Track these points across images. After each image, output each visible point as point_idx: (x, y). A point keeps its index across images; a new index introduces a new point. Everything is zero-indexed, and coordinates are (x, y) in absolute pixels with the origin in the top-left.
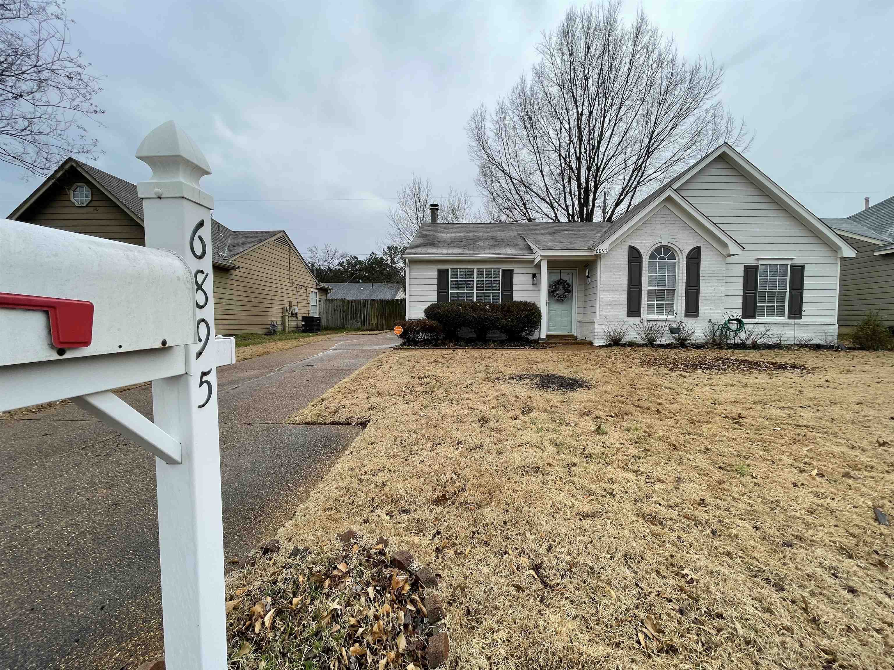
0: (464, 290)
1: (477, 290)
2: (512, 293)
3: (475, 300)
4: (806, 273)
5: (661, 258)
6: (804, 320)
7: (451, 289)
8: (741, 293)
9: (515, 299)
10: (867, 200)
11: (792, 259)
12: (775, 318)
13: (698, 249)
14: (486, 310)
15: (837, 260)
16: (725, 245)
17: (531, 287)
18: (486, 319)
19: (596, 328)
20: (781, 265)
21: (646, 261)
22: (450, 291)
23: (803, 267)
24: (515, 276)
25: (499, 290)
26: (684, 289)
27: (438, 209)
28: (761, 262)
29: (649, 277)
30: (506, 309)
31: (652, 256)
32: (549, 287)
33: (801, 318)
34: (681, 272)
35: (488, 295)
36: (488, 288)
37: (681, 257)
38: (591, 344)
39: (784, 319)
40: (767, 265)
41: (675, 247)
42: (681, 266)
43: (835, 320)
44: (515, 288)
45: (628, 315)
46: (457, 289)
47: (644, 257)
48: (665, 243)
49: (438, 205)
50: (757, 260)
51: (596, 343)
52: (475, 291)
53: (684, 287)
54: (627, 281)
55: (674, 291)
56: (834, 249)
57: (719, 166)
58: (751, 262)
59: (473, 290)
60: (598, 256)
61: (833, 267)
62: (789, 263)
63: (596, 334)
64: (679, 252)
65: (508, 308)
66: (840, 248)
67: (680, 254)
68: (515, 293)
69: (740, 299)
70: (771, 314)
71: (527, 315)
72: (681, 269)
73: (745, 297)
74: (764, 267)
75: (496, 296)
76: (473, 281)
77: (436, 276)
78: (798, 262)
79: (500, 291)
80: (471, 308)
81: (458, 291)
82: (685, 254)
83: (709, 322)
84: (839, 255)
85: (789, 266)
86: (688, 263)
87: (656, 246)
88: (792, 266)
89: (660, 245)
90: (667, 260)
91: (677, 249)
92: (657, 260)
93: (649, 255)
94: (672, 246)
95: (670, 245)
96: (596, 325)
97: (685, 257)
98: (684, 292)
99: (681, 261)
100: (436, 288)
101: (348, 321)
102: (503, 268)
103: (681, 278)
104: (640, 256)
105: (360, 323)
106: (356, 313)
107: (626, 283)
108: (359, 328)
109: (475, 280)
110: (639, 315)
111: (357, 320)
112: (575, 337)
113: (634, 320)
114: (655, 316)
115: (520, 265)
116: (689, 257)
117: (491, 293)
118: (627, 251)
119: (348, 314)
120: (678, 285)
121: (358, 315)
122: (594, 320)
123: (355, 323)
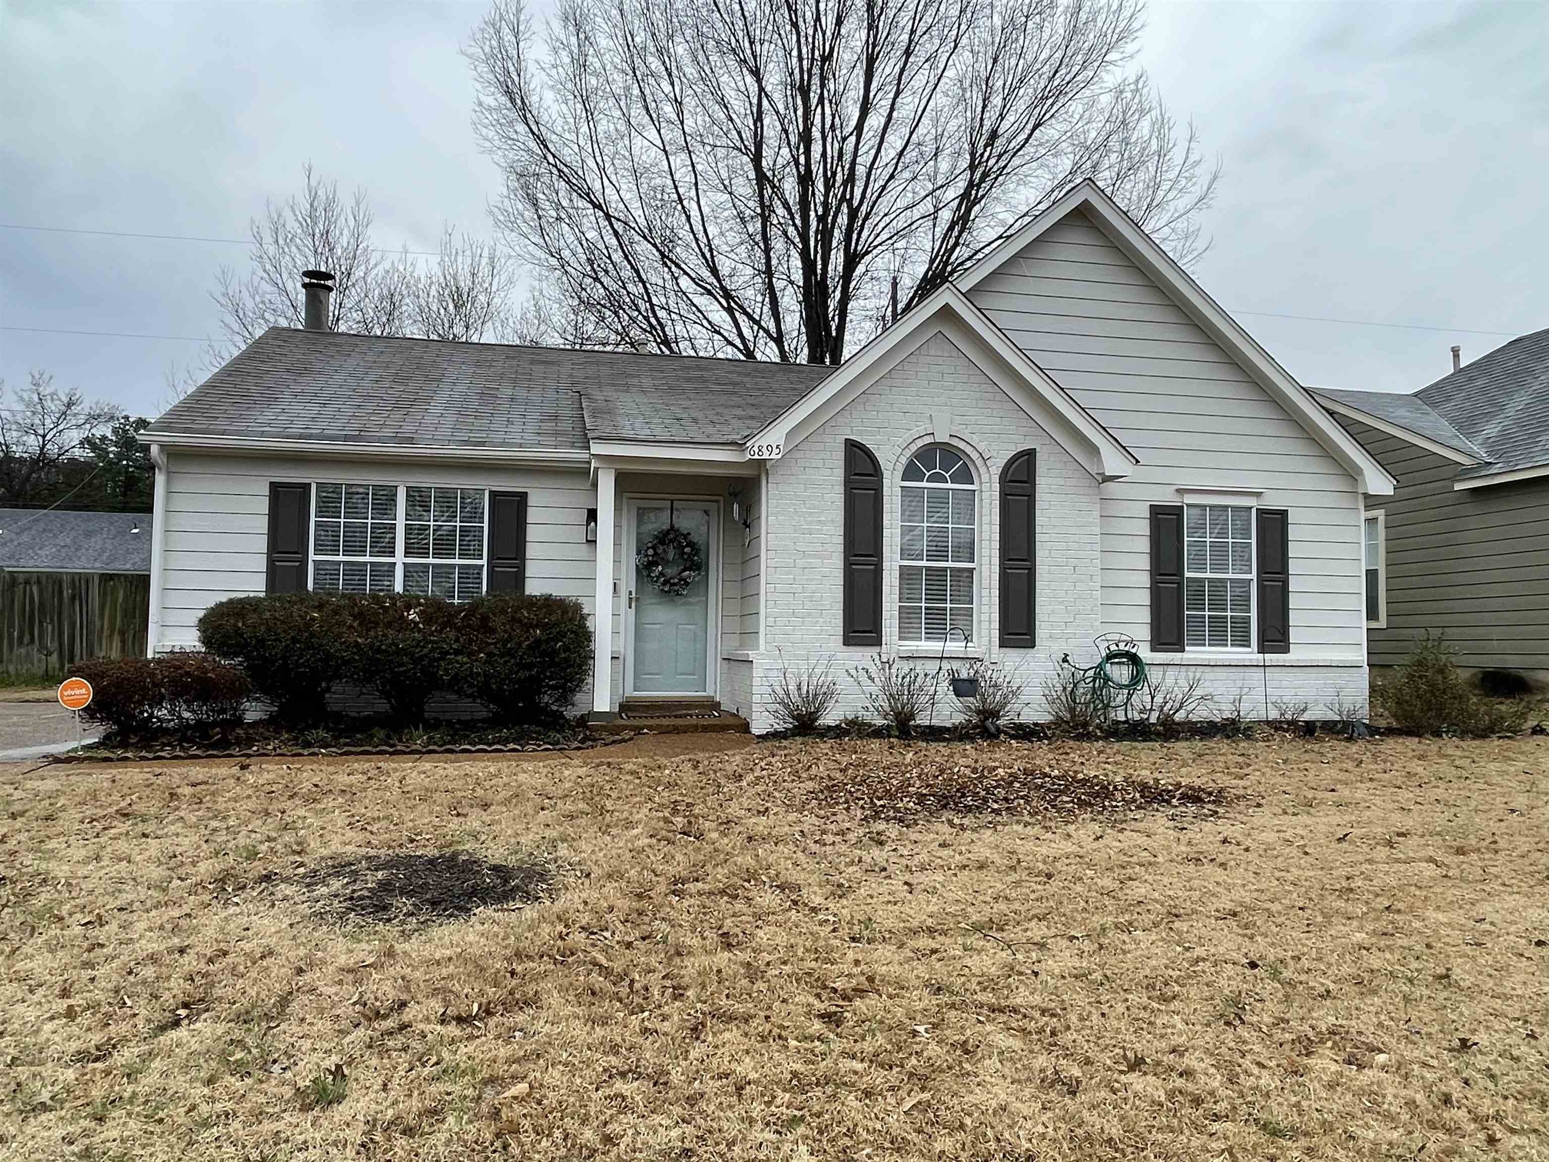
0: (363, 553)
1: (407, 554)
2: (522, 568)
3: (399, 588)
4: (1293, 533)
5: (934, 478)
6: (1295, 655)
7: (317, 552)
8: (1145, 580)
9: (534, 588)
10: (1456, 352)
11: (1258, 495)
12: (1229, 649)
13: (1030, 454)
14: (404, 625)
15: (1357, 501)
16: (1093, 450)
17: (583, 551)
18: (398, 652)
19: (756, 681)
20: (1235, 509)
21: (892, 485)
22: (312, 557)
23: (1284, 514)
24: (533, 515)
25: (480, 557)
26: (996, 569)
27: (330, 289)
28: (1189, 499)
29: (905, 531)
30: (474, 621)
31: (911, 473)
32: (638, 553)
33: (1286, 650)
34: (986, 519)
35: (442, 572)
36: (444, 547)
37: (985, 477)
38: (744, 727)
39: (1250, 654)
40: (1203, 507)
41: (968, 449)
42: (986, 502)
43: (1361, 656)
44: (531, 551)
45: (848, 641)
46: (336, 552)
47: (886, 474)
48: (942, 437)
49: (329, 277)
50: (1177, 492)
51: (760, 722)
52: (400, 558)
53: (996, 561)
54: (841, 540)
56: (1351, 474)
57: (1076, 236)
58: (1167, 498)
59: (392, 554)
60: (760, 466)
61: (1347, 518)
62: (1254, 503)
63: (756, 698)
64: (979, 462)
65: (485, 618)
66: (1360, 471)
67: (982, 470)
68: (531, 569)
69: (1145, 598)
70: (1218, 639)
71: (538, 642)
72: (985, 511)
73: (1155, 592)
74: (1197, 511)
75: (470, 574)
76: (393, 527)
77: (264, 506)
78: (1272, 502)
79: (484, 562)
80: (360, 616)
81: (341, 558)
82: (996, 471)
83: (1063, 660)
84: (1360, 488)
85: (1254, 511)
86: (1004, 495)
87: (920, 443)
88: (1260, 512)
89: (928, 440)
90: (949, 485)
91: (974, 455)
92: (924, 484)
93: (900, 469)
94: (962, 445)
95: (955, 442)
96: (757, 671)
97: (996, 479)
98: (996, 577)
99: (985, 487)
100: (262, 544)
101: (11, 648)
102: (494, 489)
103: (985, 536)
104: (876, 470)
105: (55, 656)
106: (40, 622)
107: (841, 548)
108: (51, 673)
109: (401, 523)
110: (877, 642)
111: (42, 647)
112: (716, 706)
113: (863, 656)
114: (923, 643)
115: (550, 482)
116: (1005, 478)
117: (453, 566)
118: (841, 455)
119: (11, 625)
120: (981, 557)
121: (50, 628)
122: (752, 655)
123: (35, 655)
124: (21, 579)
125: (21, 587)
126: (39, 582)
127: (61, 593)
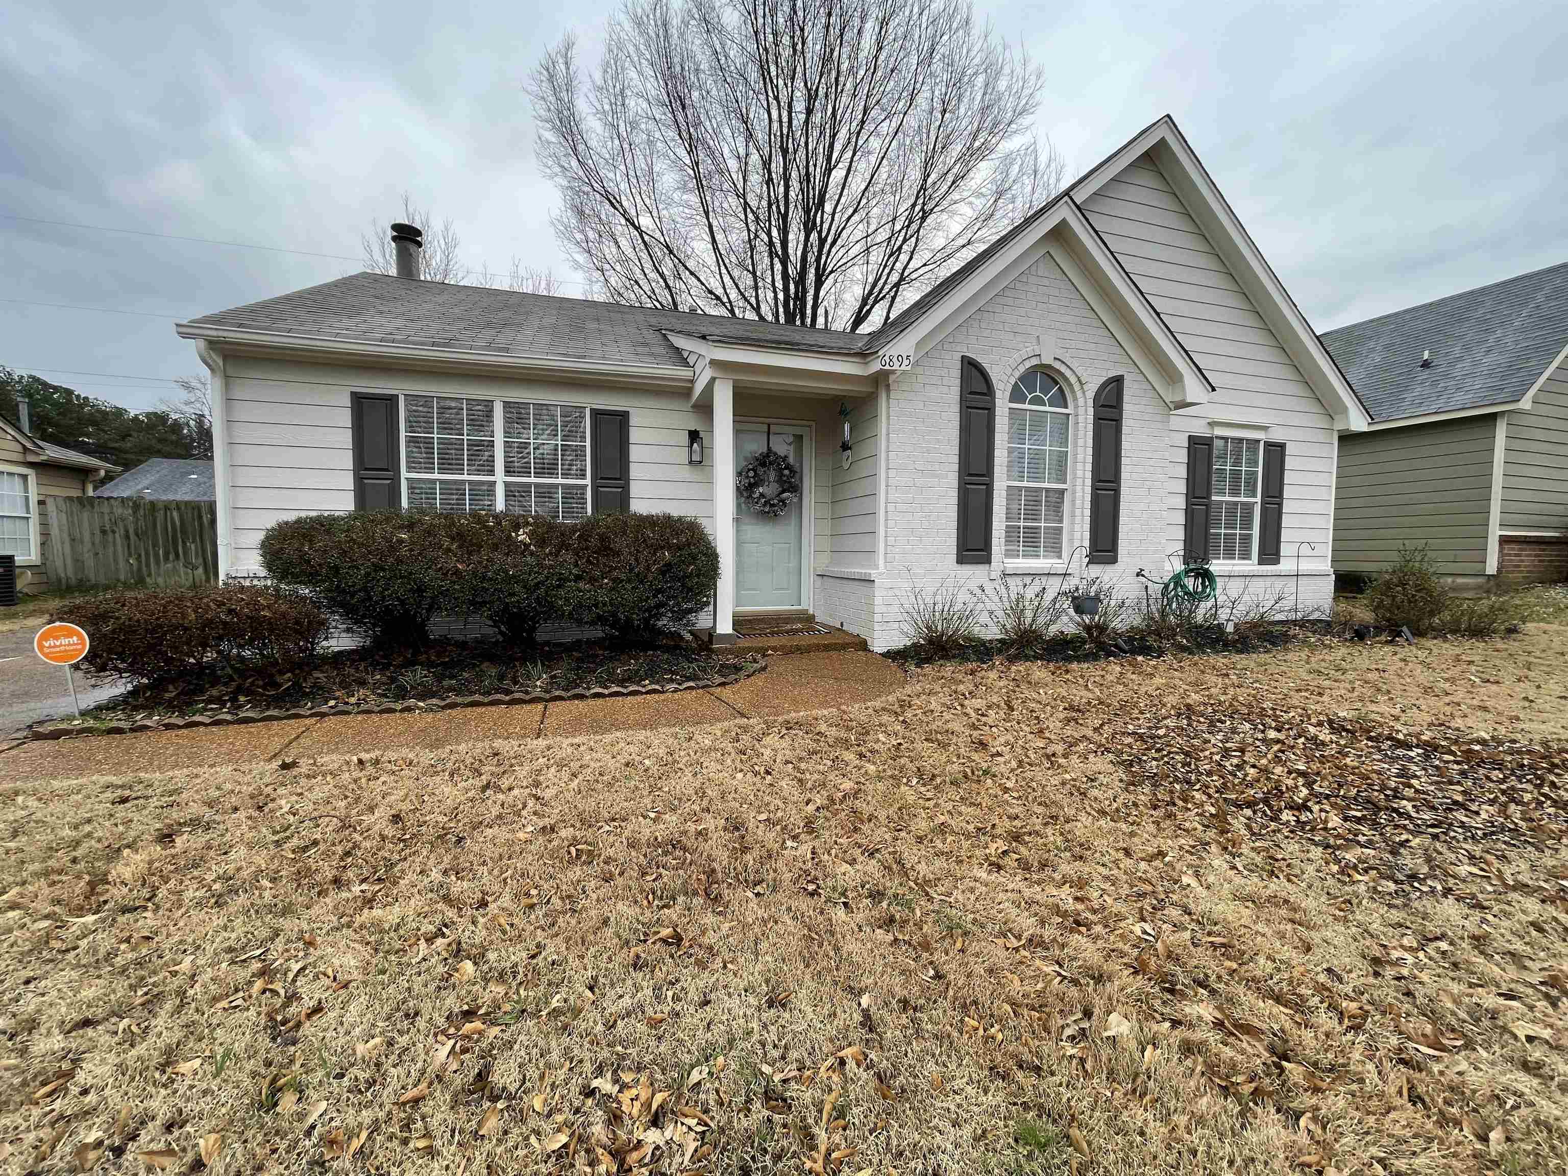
0: (461, 471)
1: (508, 471)
2: (626, 488)
3: (501, 507)
4: (1289, 463)
5: (1034, 401)
6: (1286, 565)
7: (410, 469)
8: (1182, 502)
9: (637, 506)
11: (1265, 428)
12: (1236, 562)
13: (1118, 381)
14: (512, 547)
15: (1333, 436)
16: (1172, 377)
17: (686, 472)
18: (509, 579)
19: (878, 601)
20: (1249, 440)
21: (1003, 405)
22: (404, 474)
23: (1282, 446)
24: (635, 435)
25: (583, 476)
26: (1088, 490)
28: (1219, 431)
29: (1010, 451)
30: (594, 542)
31: (1016, 395)
32: (739, 474)
33: (1278, 562)
34: (1081, 442)
35: (545, 493)
36: (545, 466)
37: (1081, 401)
38: (862, 645)
39: (1251, 566)
40: (1227, 439)
41: (1068, 373)
42: (1081, 426)
43: (1326, 566)
44: (635, 471)
45: (961, 560)
46: (431, 470)
47: (998, 394)
48: (1047, 360)
49: (418, 232)
50: (1212, 424)
51: (881, 643)
52: (500, 477)
53: (1089, 482)
54: (956, 459)
55: (1062, 492)
56: (1330, 412)
57: (1146, 178)
58: (1200, 429)
59: (492, 472)
60: (881, 380)
61: (1324, 451)
62: (1261, 436)
63: (877, 617)
64: (1077, 387)
65: (603, 538)
66: (1346, 409)
67: (1079, 394)
68: (635, 489)
69: (1181, 518)
70: (1229, 554)
71: (669, 565)
72: (1081, 433)
73: (1189, 512)
74: (1223, 444)
75: (574, 494)
76: (491, 444)
77: (345, 418)
78: (1276, 436)
79: (588, 481)
80: (459, 536)
81: (436, 476)
82: (1091, 394)
83: (1138, 575)
84: (1339, 426)
85: (1261, 444)
86: (1098, 419)
87: (1028, 364)
88: (1268, 444)
89: (1035, 361)
90: (1047, 408)
91: (1073, 379)
92: (1026, 406)
93: (1009, 389)
94: (1063, 369)
95: (1057, 365)
96: (879, 591)
97: (1090, 403)
98: (1088, 498)
99: (1081, 411)
100: (347, 460)
101: (158, 562)
102: (595, 407)
103: (1080, 457)
104: (989, 390)
105: (200, 570)
106: (184, 543)
107: (956, 467)
108: (198, 584)
109: (499, 440)
110: (987, 560)
111: (187, 564)
112: (812, 619)
113: (975, 574)
114: (1020, 560)
115: (651, 402)
116: (1098, 404)
117: (556, 486)
118: (956, 373)
119: (155, 545)
120: (1075, 477)
121: (193, 547)
122: (874, 574)
123: (182, 570)
124: (161, 505)
125: (162, 512)
126: (178, 508)
127: (200, 517)
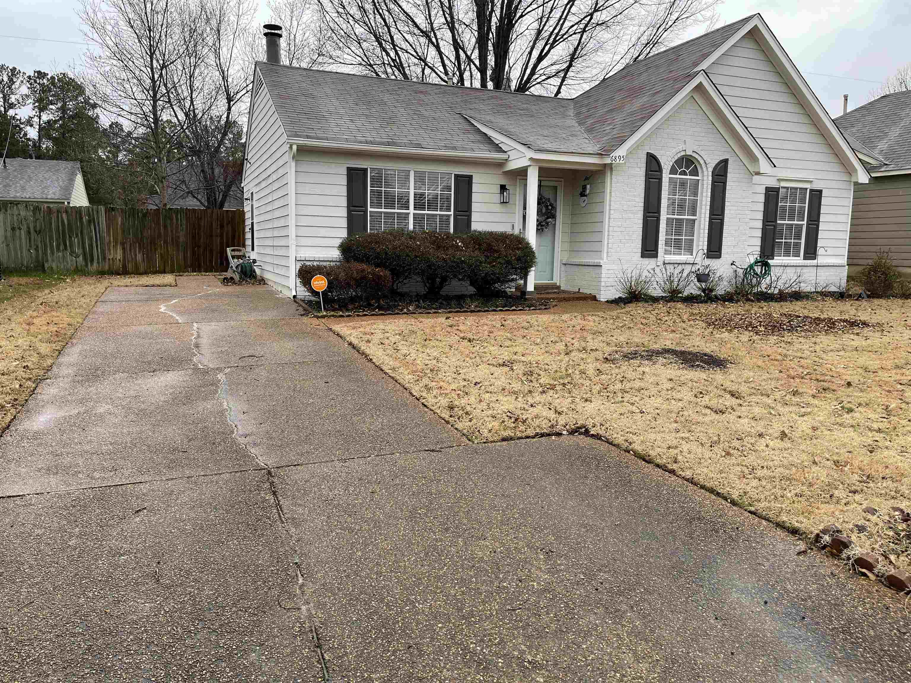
0: (394, 207)
1: (415, 208)
2: (469, 217)
3: (411, 227)
4: (824, 201)
5: (682, 173)
6: (818, 261)
7: (371, 206)
8: (760, 224)
9: (475, 226)
11: (811, 182)
12: (791, 258)
13: (726, 161)
15: (851, 185)
16: (754, 159)
17: (498, 208)
19: (603, 275)
20: (801, 189)
21: (666, 176)
22: (369, 209)
23: (820, 192)
24: (475, 188)
25: (449, 210)
26: (708, 219)
27: (280, 36)
28: (783, 184)
29: (669, 200)
31: (673, 171)
33: (815, 258)
34: (704, 194)
35: (431, 218)
36: (432, 205)
37: (705, 173)
38: (594, 298)
39: (799, 260)
40: (788, 188)
41: (699, 159)
42: (705, 186)
43: (844, 261)
44: (475, 207)
45: (643, 256)
46: (380, 207)
47: (664, 171)
48: (689, 152)
49: (279, 28)
50: (779, 180)
51: (604, 296)
52: (411, 211)
53: (708, 215)
54: (642, 205)
55: (694, 220)
56: (849, 170)
57: (750, 44)
58: (772, 183)
59: (408, 208)
60: (609, 167)
61: (845, 194)
62: (808, 186)
63: (603, 284)
64: (703, 165)
66: (856, 170)
67: (705, 169)
68: (475, 217)
69: (759, 234)
70: (787, 254)
72: (705, 190)
73: (764, 230)
74: (785, 190)
75: (445, 220)
76: (408, 193)
77: (344, 181)
78: (816, 186)
79: (452, 213)
81: (383, 210)
82: (711, 170)
83: (732, 264)
84: (854, 179)
85: (808, 190)
86: (713, 182)
87: (679, 155)
88: (811, 191)
89: (683, 153)
90: (688, 177)
91: (702, 162)
92: (678, 176)
93: (670, 168)
94: (697, 156)
95: (694, 155)
96: (604, 271)
97: (710, 174)
98: (707, 223)
99: (705, 178)
100: (344, 202)
101: (52, 253)
102: (456, 173)
103: (704, 203)
104: (660, 169)
105: (81, 258)
106: (70, 237)
107: (642, 209)
108: (79, 268)
109: (412, 191)
110: (656, 256)
111: (72, 252)
112: (558, 287)
113: (649, 263)
114: (673, 256)
115: (482, 170)
116: (714, 174)
117: (436, 215)
118: (644, 160)
119: (51, 238)
120: (701, 213)
121: (76, 240)
122: (602, 263)
123: (69, 258)
124: (55, 210)
125: (55, 215)
126: (67, 212)
127: (81, 218)
